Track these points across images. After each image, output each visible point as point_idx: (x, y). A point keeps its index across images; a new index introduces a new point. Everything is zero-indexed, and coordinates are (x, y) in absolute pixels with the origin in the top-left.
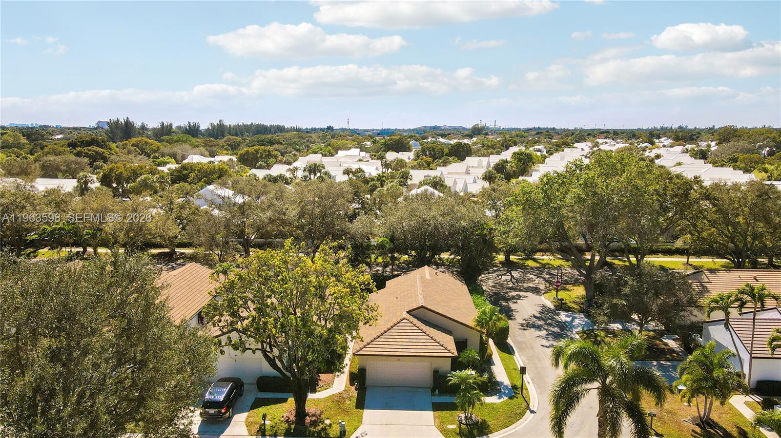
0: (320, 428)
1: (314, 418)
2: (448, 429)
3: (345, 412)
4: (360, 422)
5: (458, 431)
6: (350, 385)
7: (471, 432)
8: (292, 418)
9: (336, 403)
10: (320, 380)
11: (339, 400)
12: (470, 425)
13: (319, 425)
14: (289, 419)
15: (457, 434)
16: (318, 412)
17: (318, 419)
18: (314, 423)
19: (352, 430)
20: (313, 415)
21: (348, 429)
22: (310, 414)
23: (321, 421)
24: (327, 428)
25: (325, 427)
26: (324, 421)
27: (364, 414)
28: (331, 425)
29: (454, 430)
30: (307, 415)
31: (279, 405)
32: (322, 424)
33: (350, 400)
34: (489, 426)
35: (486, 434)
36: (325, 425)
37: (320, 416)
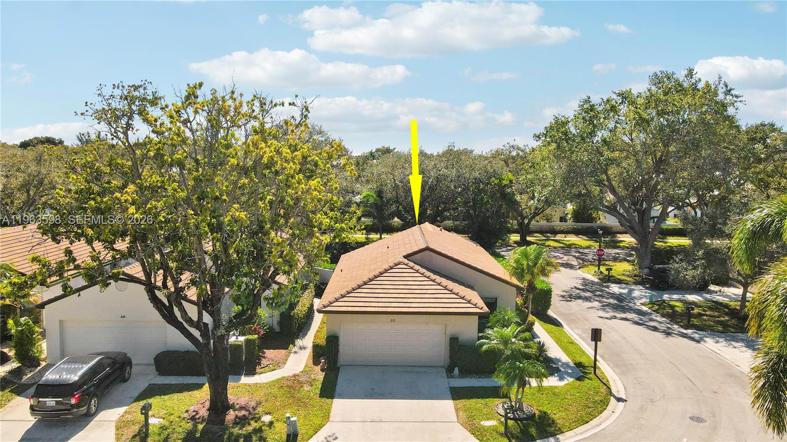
0: (250, 428)
1: (243, 412)
2: (483, 427)
3: (301, 403)
4: (326, 417)
5: (502, 429)
6: (314, 365)
7: (525, 432)
8: (204, 413)
9: (286, 389)
10: (264, 357)
11: (292, 385)
12: (521, 420)
13: (250, 424)
14: (197, 414)
15: (502, 435)
16: (253, 404)
17: (250, 413)
18: (241, 421)
19: (311, 432)
20: (242, 408)
21: (302, 430)
22: (237, 407)
23: (254, 417)
24: (263, 428)
25: (260, 427)
26: (259, 418)
27: (333, 405)
28: (271, 423)
29: (494, 429)
30: (232, 407)
31: (186, 394)
32: (256, 422)
33: (312, 386)
34: (553, 421)
35: (553, 435)
36: (261, 424)
37: (254, 409)
